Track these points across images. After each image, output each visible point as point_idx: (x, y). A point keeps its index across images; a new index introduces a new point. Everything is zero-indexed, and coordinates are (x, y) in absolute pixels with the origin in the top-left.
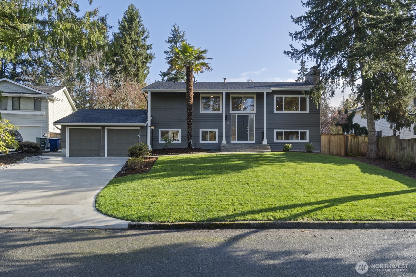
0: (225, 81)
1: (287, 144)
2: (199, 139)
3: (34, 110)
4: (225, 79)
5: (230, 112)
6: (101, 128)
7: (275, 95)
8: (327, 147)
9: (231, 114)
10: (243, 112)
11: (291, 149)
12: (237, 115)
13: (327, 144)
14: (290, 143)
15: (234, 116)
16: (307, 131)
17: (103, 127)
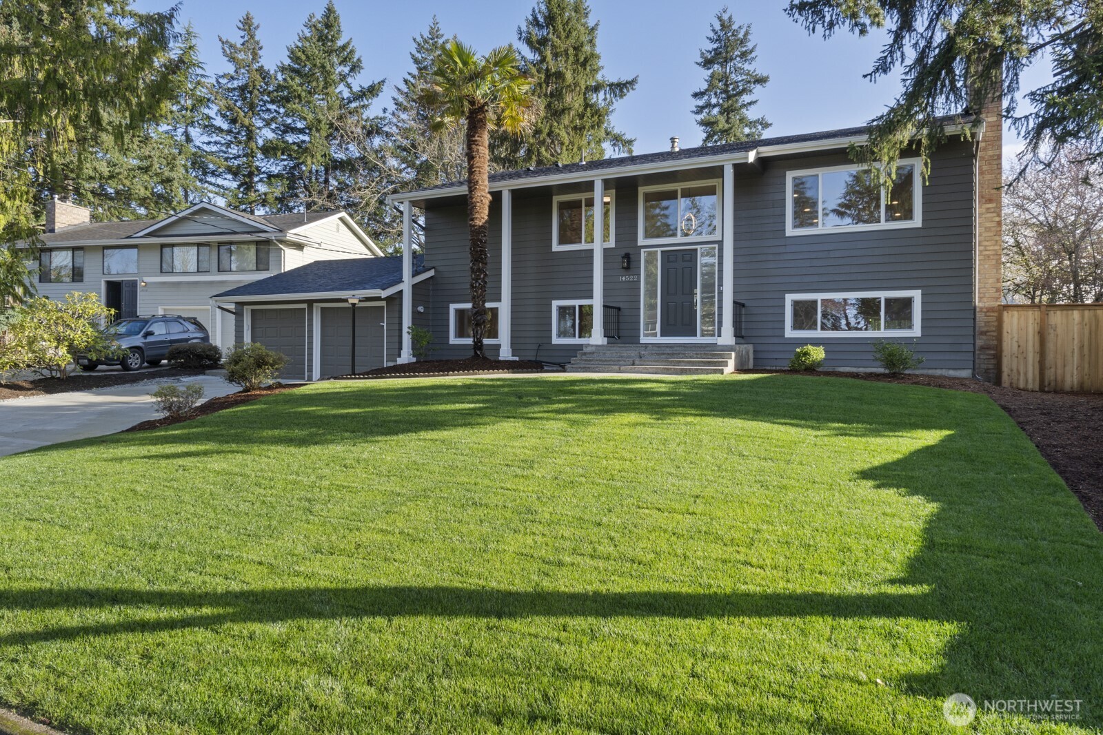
0: (673, 147)
1: (806, 344)
2: (551, 331)
3: (257, 270)
4: (673, 140)
5: (640, 243)
6: (305, 306)
7: (787, 172)
8: (1032, 358)
9: (642, 250)
10: (679, 239)
11: (819, 364)
12: (662, 251)
13: (1030, 344)
14: (816, 342)
15: (652, 256)
16: (916, 295)
17: (310, 303)
